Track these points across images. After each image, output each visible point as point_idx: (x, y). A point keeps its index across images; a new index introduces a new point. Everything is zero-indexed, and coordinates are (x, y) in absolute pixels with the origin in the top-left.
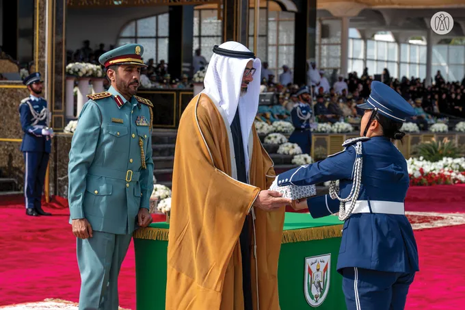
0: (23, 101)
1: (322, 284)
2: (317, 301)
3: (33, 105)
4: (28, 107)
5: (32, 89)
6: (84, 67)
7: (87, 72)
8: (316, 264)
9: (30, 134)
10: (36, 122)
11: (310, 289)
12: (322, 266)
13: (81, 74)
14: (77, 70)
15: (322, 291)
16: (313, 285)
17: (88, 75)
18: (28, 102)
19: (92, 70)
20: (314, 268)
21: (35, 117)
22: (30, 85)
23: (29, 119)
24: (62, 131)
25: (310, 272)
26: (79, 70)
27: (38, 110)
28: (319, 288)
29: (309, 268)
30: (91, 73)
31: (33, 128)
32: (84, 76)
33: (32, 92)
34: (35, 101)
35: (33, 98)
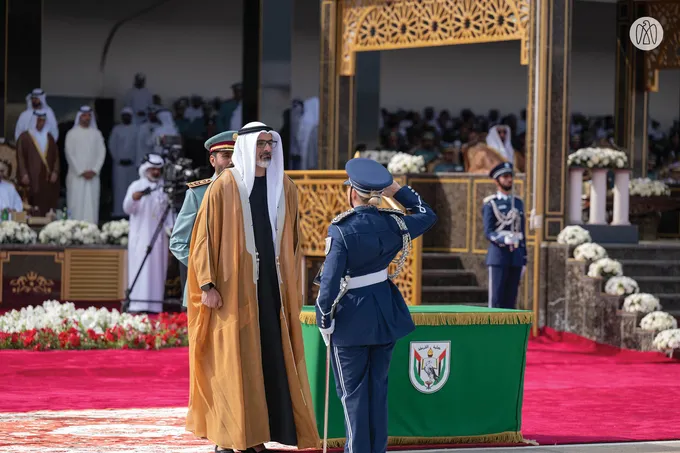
0: (486, 200)
1: (437, 372)
2: (429, 388)
3: (498, 205)
4: (491, 208)
5: (500, 184)
6: (596, 155)
7: (600, 162)
8: (428, 350)
9: (493, 242)
10: (501, 227)
11: (418, 375)
12: (437, 354)
13: (590, 164)
14: (585, 158)
15: (437, 379)
16: (422, 371)
17: (601, 165)
18: (493, 202)
19: (609, 158)
20: (423, 354)
21: (500, 220)
22: (497, 178)
23: (493, 224)
24: (555, 241)
25: (417, 356)
26: (589, 159)
27: (505, 211)
28: (432, 376)
29: (416, 354)
30: (606, 162)
31: (496, 235)
32: (596, 168)
33: (499, 188)
34: (502, 199)
35: (500, 195)
